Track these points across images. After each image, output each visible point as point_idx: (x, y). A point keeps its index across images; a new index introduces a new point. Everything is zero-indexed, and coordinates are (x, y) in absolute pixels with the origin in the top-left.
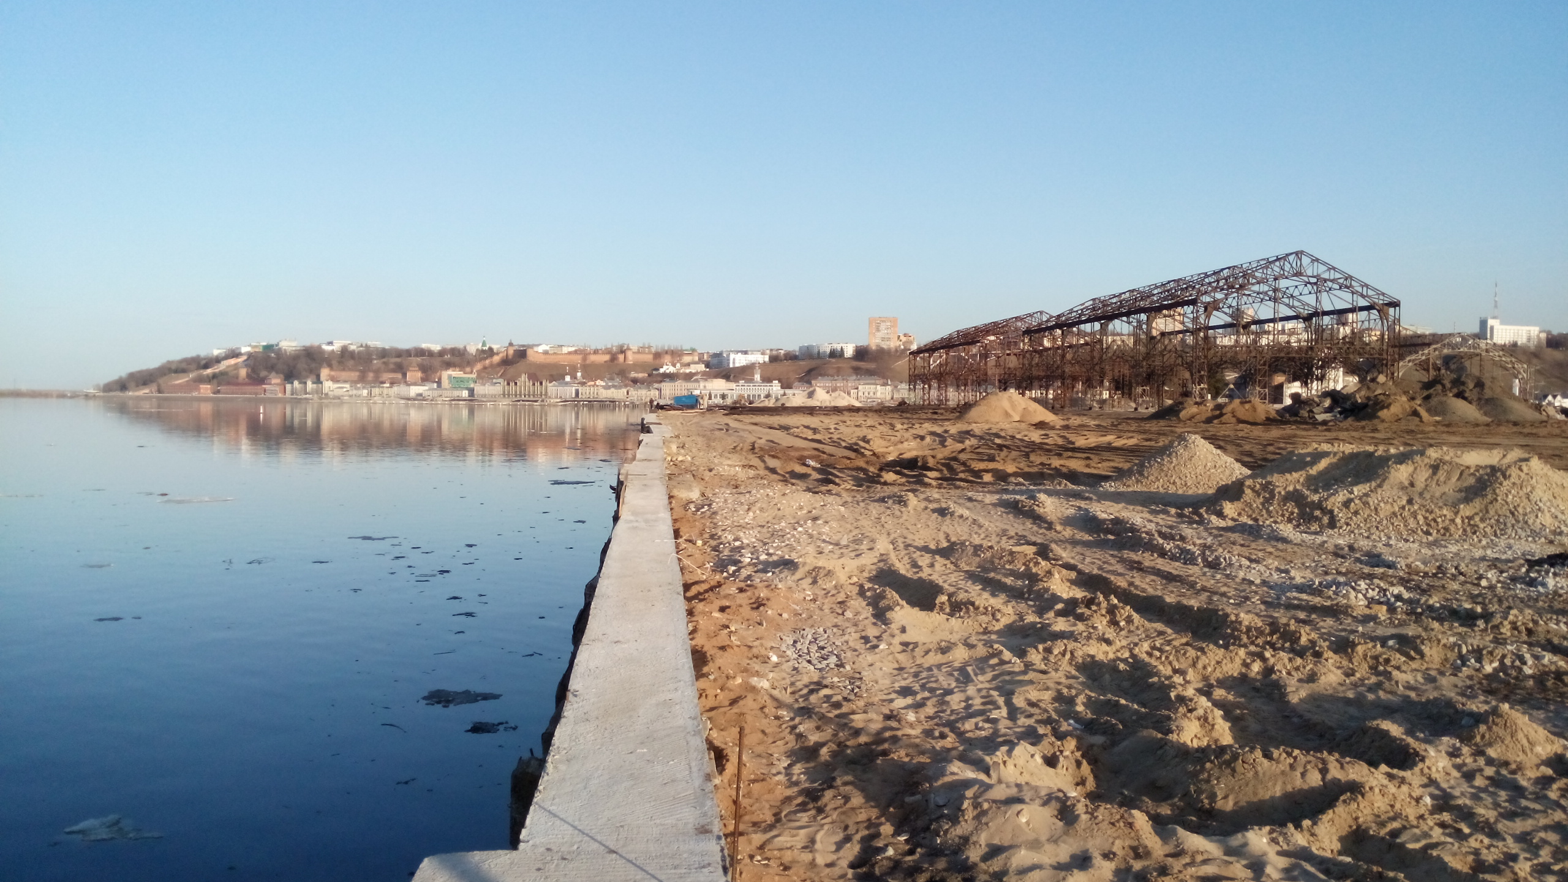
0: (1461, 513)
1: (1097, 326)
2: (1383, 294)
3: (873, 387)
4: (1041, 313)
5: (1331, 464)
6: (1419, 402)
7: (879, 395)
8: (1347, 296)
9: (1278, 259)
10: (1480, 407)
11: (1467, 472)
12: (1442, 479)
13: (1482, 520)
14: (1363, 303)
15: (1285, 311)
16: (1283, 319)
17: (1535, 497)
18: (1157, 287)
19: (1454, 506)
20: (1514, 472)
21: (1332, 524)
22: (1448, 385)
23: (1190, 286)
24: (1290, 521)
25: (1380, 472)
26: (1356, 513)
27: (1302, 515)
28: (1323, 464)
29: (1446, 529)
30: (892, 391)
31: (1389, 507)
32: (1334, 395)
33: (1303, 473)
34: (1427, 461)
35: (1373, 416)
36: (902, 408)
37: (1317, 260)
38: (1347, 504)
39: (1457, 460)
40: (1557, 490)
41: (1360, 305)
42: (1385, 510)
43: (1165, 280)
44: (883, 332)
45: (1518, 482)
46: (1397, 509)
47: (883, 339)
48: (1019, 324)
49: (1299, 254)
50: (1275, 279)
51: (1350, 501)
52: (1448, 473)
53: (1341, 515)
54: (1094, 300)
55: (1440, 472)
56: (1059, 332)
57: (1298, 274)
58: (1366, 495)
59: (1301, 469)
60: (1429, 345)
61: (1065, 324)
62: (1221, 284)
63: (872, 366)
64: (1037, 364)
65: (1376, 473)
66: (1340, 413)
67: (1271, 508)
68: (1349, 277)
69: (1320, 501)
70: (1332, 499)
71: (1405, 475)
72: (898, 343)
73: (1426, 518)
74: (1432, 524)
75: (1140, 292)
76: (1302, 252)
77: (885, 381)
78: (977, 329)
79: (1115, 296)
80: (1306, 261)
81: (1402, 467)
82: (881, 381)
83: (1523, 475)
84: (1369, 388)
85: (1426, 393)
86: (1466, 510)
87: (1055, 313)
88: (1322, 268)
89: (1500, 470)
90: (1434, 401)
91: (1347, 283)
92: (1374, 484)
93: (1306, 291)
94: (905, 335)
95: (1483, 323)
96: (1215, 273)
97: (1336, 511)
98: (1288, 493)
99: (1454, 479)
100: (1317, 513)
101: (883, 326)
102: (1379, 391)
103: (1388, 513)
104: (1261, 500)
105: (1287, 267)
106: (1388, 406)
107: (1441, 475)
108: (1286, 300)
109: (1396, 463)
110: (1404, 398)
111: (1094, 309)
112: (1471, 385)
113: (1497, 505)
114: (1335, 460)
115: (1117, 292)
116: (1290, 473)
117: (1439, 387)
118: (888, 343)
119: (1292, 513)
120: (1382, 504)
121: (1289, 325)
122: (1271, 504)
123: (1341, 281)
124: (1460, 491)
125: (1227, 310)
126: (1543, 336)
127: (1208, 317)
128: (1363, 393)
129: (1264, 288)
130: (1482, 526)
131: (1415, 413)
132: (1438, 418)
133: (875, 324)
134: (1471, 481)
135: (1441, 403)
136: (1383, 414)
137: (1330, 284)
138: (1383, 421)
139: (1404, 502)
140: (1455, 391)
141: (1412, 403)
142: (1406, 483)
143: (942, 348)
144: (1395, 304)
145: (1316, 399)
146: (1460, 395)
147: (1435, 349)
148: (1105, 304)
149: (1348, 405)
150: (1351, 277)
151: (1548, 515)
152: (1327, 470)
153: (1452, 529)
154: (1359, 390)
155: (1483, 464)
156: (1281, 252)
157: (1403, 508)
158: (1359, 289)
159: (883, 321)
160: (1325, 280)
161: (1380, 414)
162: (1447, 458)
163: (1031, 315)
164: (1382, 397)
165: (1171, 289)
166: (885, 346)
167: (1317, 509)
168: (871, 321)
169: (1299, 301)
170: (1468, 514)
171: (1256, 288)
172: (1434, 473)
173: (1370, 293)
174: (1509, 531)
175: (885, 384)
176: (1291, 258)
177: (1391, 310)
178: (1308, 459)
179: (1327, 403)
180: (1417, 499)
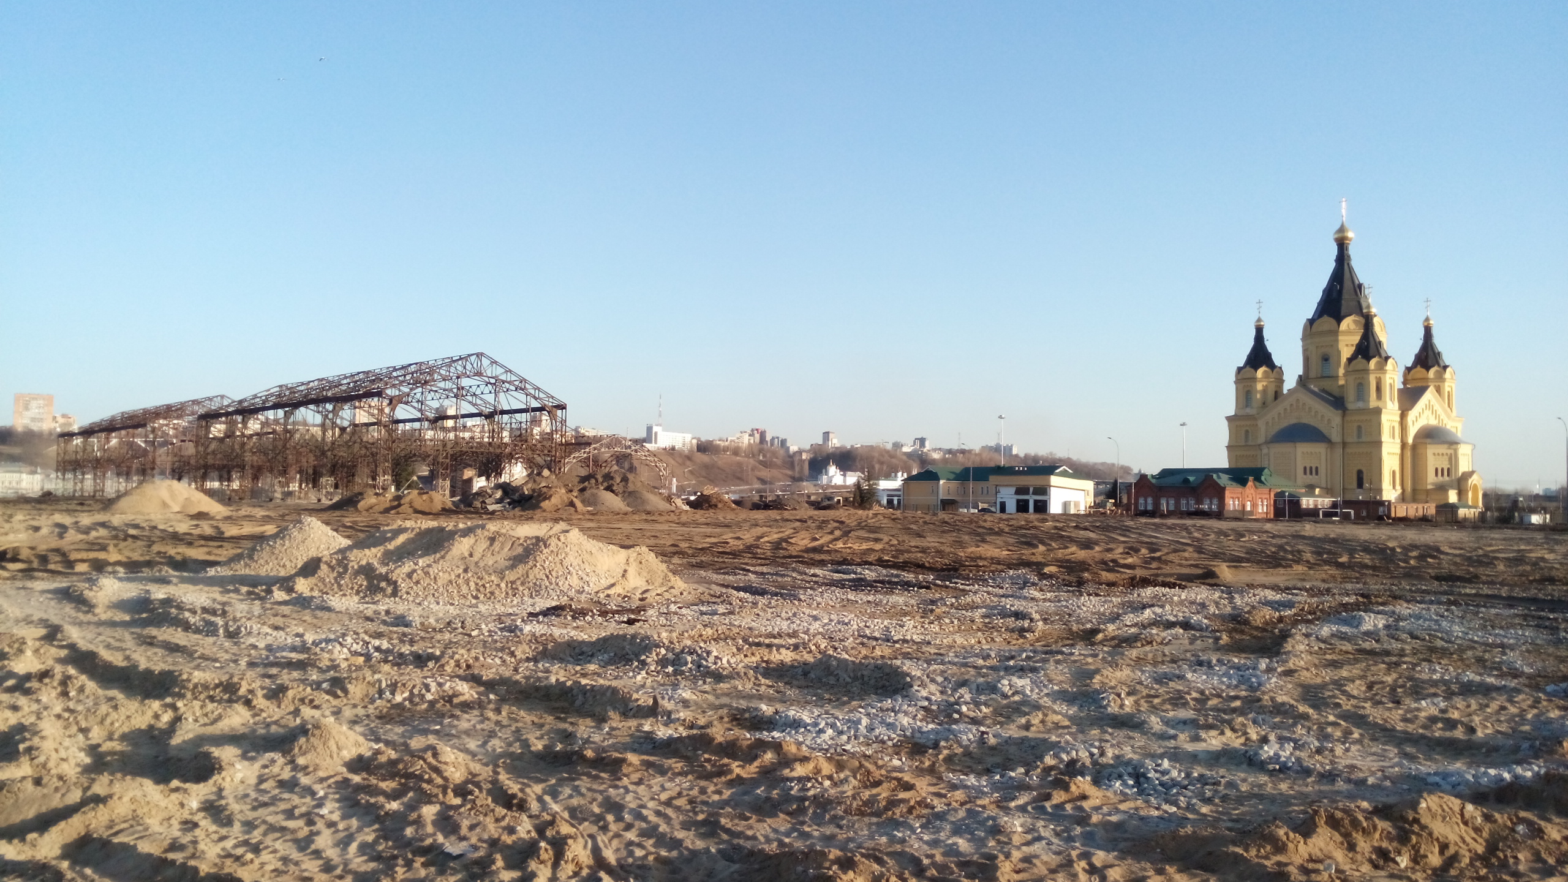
0: (507, 578)
1: (280, 413)
2: (553, 397)
3: (18, 475)
4: (222, 397)
5: (408, 539)
6: (575, 494)
7: (24, 485)
8: (521, 396)
9: (461, 359)
10: (624, 499)
11: (517, 542)
12: (497, 549)
13: (523, 584)
14: (535, 404)
15: (466, 408)
16: (464, 416)
17: (566, 563)
18: (346, 378)
19: (501, 574)
20: (553, 542)
21: (395, 594)
22: (600, 480)
23: (378, 378)
24: (358, 593)
25: (446, 545)
26: (418, 582)
27: (369, 588)
28: (401, 539)
29: (492, 593)
30: (43, 480)
31: (447, 575)
32: (506, 488)
33: (381, 549)
34: (486, 533)
35: (536, 507)
36: (47, 499)
37: (496, 362)
38: (410, 575)
39: (512, 533)
40: (586, 556)
41: (533, 406)
42: (443, 578)
43: (355, 371)
44: (34, 411)
45: (555, 550)
46: (453, 577)
47: (33, 419)
48: (196, 408)
49: (479, 355)
50: (458, 378)
51: (414, 571)
52: (502, 544)
53: (403, 586)
54: (280, 386)
55: (496, 543)
56: (239, 418)
57: (479, 374)
58: (429, 566)
59: (380, 545)
60: (589, 444)
61: (247, 411)
62: (408, 377)
63: (16, 450)
64: (213, 452)
65: (443, 546)
66: (509, 504)
67: (342, 582)
68: (523, 380)
69: (387, 573)
70: (398, 571)
71: (467, 547)
72: (53, 425)
73: (477, 584)
74: (482, 589)
75: (329, 382)
76: (482, 354)
77: (33, 468)
78: (146, 412)
79: (303, 384)
80: (485, 362)
81: (465, 540)
82: (28, 469)
83: (560, 544)
84: (535, 481)
85: (582, 486)
86: (511, 576)
87: (238, 397)
88: (500, 370)
89: (543, 540)
90: (588, 493)
91: (522, 386)
92: (438, 555)
93: (487, 390)
94: (64, 416)
95: (649, 429)
96: (403, 368)
97: (400, 580)
98: (361, 567)
99: (506, 550)
100: (383, 584)
101: (34, 404)
102: (543, 484)
103: (446, 582)
104: (335, 574)
105: (469, 367)
106: (549, 498)
107: (497, 545)
108: (470, 398)
109: (461, 536)
110: (563, 491)
111: (279, 396)
112: (618, 480)
113: (536, 570)
114: (412, 536)
115: (305, 380)
116: (369, 548)
117: (593, 481)
118: (39, 424)
119: (361, 586)
120: (441, 574)
121: (470, 422)
122: (343, 578)
123: (517, 383)
124: (510, 559)
125: (415, 405)
126: (695, 442)
127: (393, 410)
128: (530, 485)
129: (448, 385)
130: (521, 588)
131: (572, 504)
132: (590, 509)
133: (23, 402)
134: (520, 550)
135: (593, 495)
136: (545, 504)
137: (507, 385)
138: (544, 511)
139: (461, 571)
140: (605, 484)
141: (570, 495)
142: (466, 554)
143: (102, 430)
144: (562, 407)
145: (489, 491)
146: (609, 489)
147: (595, 449)
148: (292, 390)
149: (516, 497)
150: (525, 381)
151: (575, 577)
152: (404, 544)
153: (497, 592)
154: (527, 482)
155: (530, 535)
156: (464, 353)
157: (459, 576)
158: (532, 392)
159: (34, 399)
160: (504, 382)
161: (543, 504)
162: (504, 531)
163: (210, 399)
164: (545, 490)
165: (360, 380)
166: (35, 427)
167: (383, 580)
168: (18, 398)
169: (481, 399)
170: (512, 578)
171: (442, 385)
172: (491, 545)
173: (542, 395)
174: (542, 592)
175: (34, 473)
176: (473, 358)
177: (559, 412)
178: (389, 535)
179: (499, 494)
180: (472, 567)
